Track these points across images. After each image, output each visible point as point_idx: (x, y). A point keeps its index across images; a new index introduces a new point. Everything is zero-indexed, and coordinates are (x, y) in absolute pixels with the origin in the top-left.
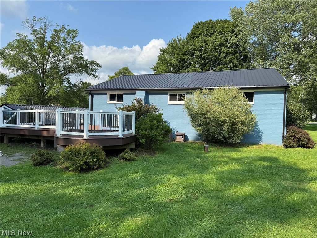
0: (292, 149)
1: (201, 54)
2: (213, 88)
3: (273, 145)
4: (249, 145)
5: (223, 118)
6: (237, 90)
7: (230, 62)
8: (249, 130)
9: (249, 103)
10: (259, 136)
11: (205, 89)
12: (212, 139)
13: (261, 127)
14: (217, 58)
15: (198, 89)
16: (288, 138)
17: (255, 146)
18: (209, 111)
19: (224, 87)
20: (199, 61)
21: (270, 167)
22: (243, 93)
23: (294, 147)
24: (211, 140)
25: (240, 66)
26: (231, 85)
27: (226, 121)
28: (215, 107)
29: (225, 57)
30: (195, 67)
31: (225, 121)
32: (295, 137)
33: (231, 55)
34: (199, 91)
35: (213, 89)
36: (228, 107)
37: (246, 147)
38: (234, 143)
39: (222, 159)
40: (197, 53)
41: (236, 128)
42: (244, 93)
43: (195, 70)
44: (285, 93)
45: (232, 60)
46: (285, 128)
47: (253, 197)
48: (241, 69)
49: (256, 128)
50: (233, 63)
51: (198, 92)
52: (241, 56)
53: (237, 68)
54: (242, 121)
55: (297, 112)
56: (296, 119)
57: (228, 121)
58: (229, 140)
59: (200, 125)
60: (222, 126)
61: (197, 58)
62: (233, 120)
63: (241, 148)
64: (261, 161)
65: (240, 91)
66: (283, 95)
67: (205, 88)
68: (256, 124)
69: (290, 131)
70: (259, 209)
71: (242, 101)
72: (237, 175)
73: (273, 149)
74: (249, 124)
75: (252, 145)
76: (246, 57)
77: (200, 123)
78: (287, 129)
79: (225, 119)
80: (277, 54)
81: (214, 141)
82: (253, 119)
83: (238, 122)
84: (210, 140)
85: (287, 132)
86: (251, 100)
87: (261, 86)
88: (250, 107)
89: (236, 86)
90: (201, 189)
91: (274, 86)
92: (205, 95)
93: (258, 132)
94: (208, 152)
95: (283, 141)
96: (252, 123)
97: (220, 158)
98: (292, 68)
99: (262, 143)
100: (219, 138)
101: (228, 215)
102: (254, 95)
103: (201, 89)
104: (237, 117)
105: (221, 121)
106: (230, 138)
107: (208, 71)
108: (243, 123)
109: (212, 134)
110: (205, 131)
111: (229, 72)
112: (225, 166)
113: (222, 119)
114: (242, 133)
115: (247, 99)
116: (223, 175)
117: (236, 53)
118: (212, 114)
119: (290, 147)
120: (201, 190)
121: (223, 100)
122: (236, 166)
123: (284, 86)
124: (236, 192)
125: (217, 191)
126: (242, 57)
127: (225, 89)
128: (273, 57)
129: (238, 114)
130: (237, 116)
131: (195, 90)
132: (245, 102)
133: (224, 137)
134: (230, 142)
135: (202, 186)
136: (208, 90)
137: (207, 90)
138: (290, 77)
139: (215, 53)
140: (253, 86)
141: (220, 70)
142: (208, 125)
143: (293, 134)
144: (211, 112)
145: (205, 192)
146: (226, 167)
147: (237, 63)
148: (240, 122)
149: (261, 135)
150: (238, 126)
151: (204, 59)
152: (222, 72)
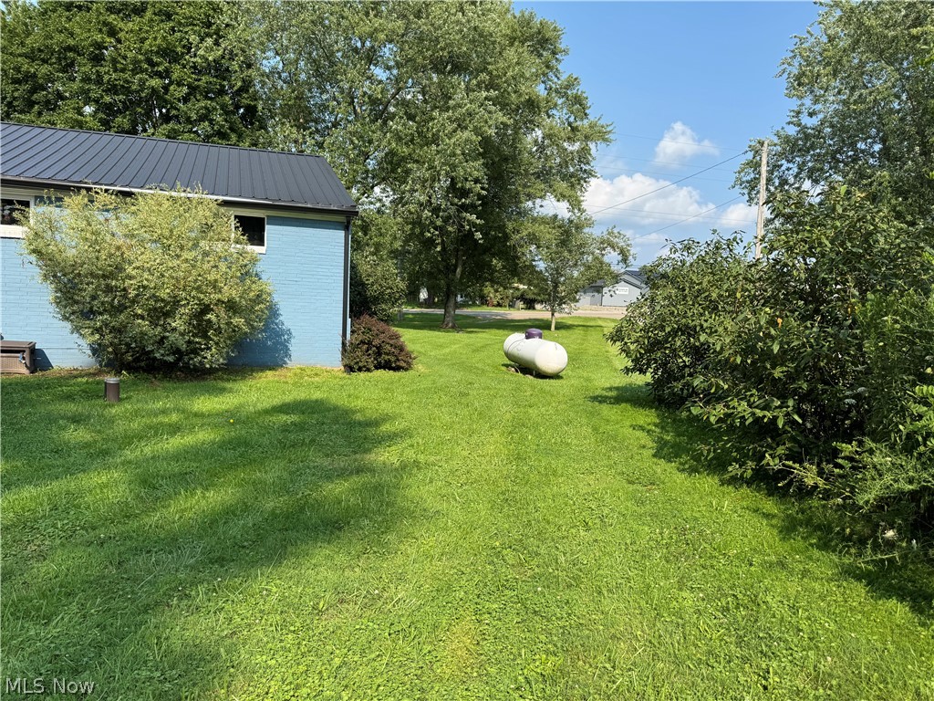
0: (362, 375)
1: (97, 71)
2: (133, 190)
3: (318, 366)
4: (253, 371)
5: (168, 291)
6: (214, 206)
7: (202, 118)
8: (253, 327)
9: (250, 248)
10: (282, 344)
11: (106, 191)
12: (137, 360)
13: (289, 318)
14: (158, 97)
15: (79, 189)
16: (355, 347)
17: (269, 373)
18: (119, 266)
19: (173, 194)
20: (93, 95)
21: (300, 427)
22: (233, 218)
23: (369, 370)
24: (134, 360)
25: (234, 137)
26: (193, 189)
27: (179, 301)
28: (142, 253)
29: (186, 100)
30: (79, 111)
31: (176, 303)
32: (369, 343)
33: (207, 98)
34: (84, 196)
35: (133, 194)
36: (186, 255)
37: (244, 378)
38: (208, 366)
39: (161, 419)
41: (209, 321)
42: (236, 217)
43: (76, 121)
44: (346, 228)
45: (209, 111)
46: (349, 320)
47: (235, 515)
48: (238, 146)
49: (273, 322)
50: (211, 121)
51: (78, 200)
52: (238, 107)
53: (224, 142)
54: (229, 301)
55: (376, 281)
56: (376, 300)
57: (186, 299)
58: (192, 359)
59: (91, 311)
60: (167, 315)
61: (83, 80)
62: (202, 296)
63: (228, 380)
64: (278, 412)
65: (222, 210)
66: (341, 234)
67: (104, 187)
68: (273, 311)
69: (359, 329)
70: (246, 544)
71: (231, 242)
72: (200, 461)
73: (317, 379)
74: (252, 311)
75: (262, 371)
76: (251, 110)
77: (91, 308)
78: (352, 325)
79: (176, 292)
80: (336, 119)
81: (143, 364)
82: (264, 296)
83: (216, 305)
84: (129, 363)
85: (353, 332)
86: (259, 241)
87: (284, 201)
88: (254, 261)
89: (212, 194)
90: (66, 522)
91: (320, 207)
92: (108, 211)
93: (279, 334)
94: (120, 400)
95: (343, 354)
96: (262, 306)
97: (156, 415)
98: (371, 164)
99: (290, 364)
100: (157, 355)
101: (149, 582)
102: (268, 228)
103: (89, 190)
104: (214, 287)
105: (163, 300)
106: (195, 352)
107: (127, 132)
108: (232, 306)
109: (135, 341)
110: (111, 332)
111: (193, 148)
112: (167, 439)
113: (163, 294)
114: (230, 338)
115: (245, 237)
116: (156, 467)
117: (222, 92)
118: (131, 278)
119: (360, 369)
120: (67, 524)
121: (167, 233)
122: (203, 436)
123: (344, 208)
124: (185, 510)
125: (126, 516)
126: (242, 111)
127: (174, 200)
128: (327, 127)
129: (216, 281)
130: (214, 284)
131: (66, 189)
132: (238, 246)
133: (177, 351)
134: (194, 365)
135: (71, 513)
136: (116, 195)
137: (113, 197)
138: (368, 190)
139: (152, 77)
140: (262, 199)
141: (168, 137)
142: (121, 312)
143: (366, 337)
144: (129, 270)
145: (82, 528)
146: (172, 441)
147: (223, 126)
148: (223, 302)
149: (288, 341)
150: (217, 316)
151: (113, 89)
152: (173, 145)
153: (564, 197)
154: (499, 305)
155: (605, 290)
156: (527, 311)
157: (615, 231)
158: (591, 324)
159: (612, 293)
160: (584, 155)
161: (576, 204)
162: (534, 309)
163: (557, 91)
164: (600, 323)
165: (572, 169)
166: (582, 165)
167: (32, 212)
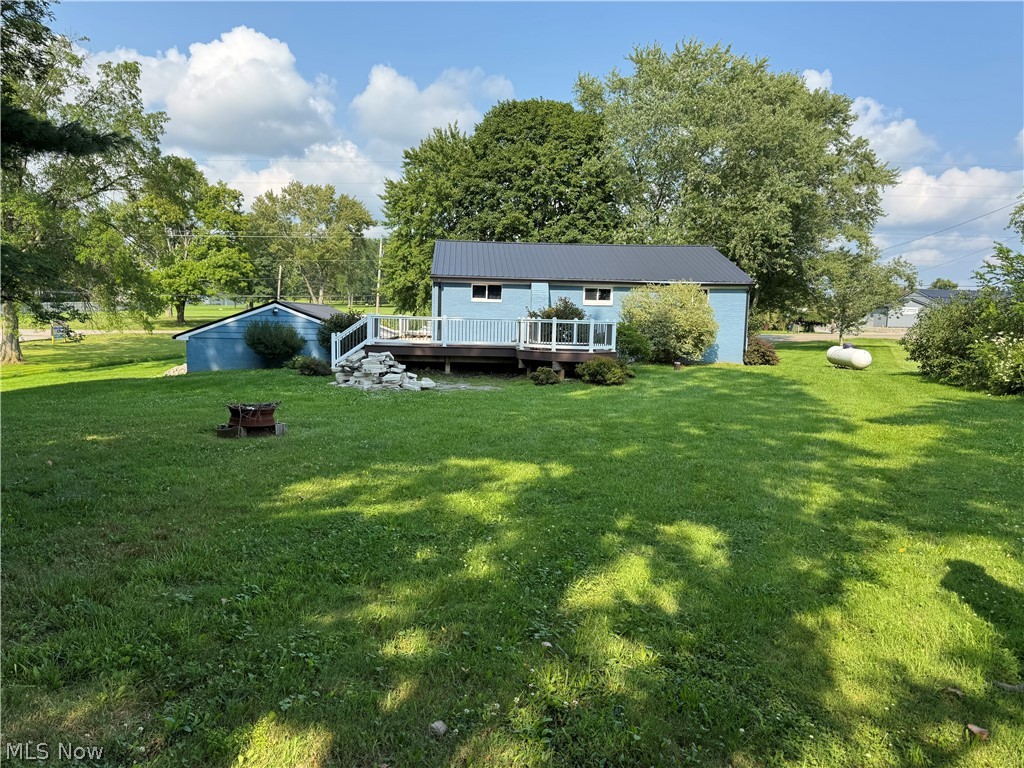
10: (714, 352)
16: (751, 353)
23: (759, 364)
32: (758, 351)
44: (748, 292)
46: (747, 339)
66: (745, 295)
69: (752, 343)
85: (749, 345)
95: (744, 357)
123: (749, 283)
140: (710, 281)
149: (717, 350)
153: (854, 237)
154: (775, 328)
155: (891, 312)
156: (806, 334)
157: (902, 260)
158: (878, 344)
159: (898, 315)
160: (871, 198)
161: (864, 242)
162: (813, 331)
163: (847, 151)
164: (886, 344)
165: (859, 209)
166: (869, 206)
167: (612, 294)
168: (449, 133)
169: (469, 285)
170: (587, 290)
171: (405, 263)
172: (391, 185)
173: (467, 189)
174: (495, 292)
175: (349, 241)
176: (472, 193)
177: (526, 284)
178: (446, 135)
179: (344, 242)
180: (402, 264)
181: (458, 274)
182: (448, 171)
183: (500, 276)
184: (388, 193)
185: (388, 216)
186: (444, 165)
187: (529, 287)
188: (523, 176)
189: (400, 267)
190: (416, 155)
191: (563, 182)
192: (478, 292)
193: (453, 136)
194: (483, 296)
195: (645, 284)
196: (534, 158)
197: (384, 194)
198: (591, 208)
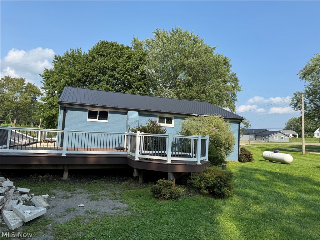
40: (109, 72)
66: (238, 125)
95: (238, 157)
163: (229, 77)
166: (232, 98)
167: (173, 121)
168: (77, 52)
169: (86, 110)
170: (160, 118)
171: (50, 106)
172: (47, 71)
173: (83, 74)
174: (104, 116)
175: (29, 100)
176: (86, 76)
177: (124, 111)
178: (75, 52)
179: (27, 100)
180: (49, 106)
181: (79, 102)
182: (75, 66)
183: (108, 105)
184: (45, 74)
185: (45, 85)
186: (73, 63)
187: (126, 113)
188: (112, 71)
189: (48, 107)
190: (60, 58)
191: (129, 75)
192: (92, 115)
193: (79, 53)
194: (96, 118)
195: (195, 115)
196: (116, 63)
197: (42, 74)
198: (141, 87)
